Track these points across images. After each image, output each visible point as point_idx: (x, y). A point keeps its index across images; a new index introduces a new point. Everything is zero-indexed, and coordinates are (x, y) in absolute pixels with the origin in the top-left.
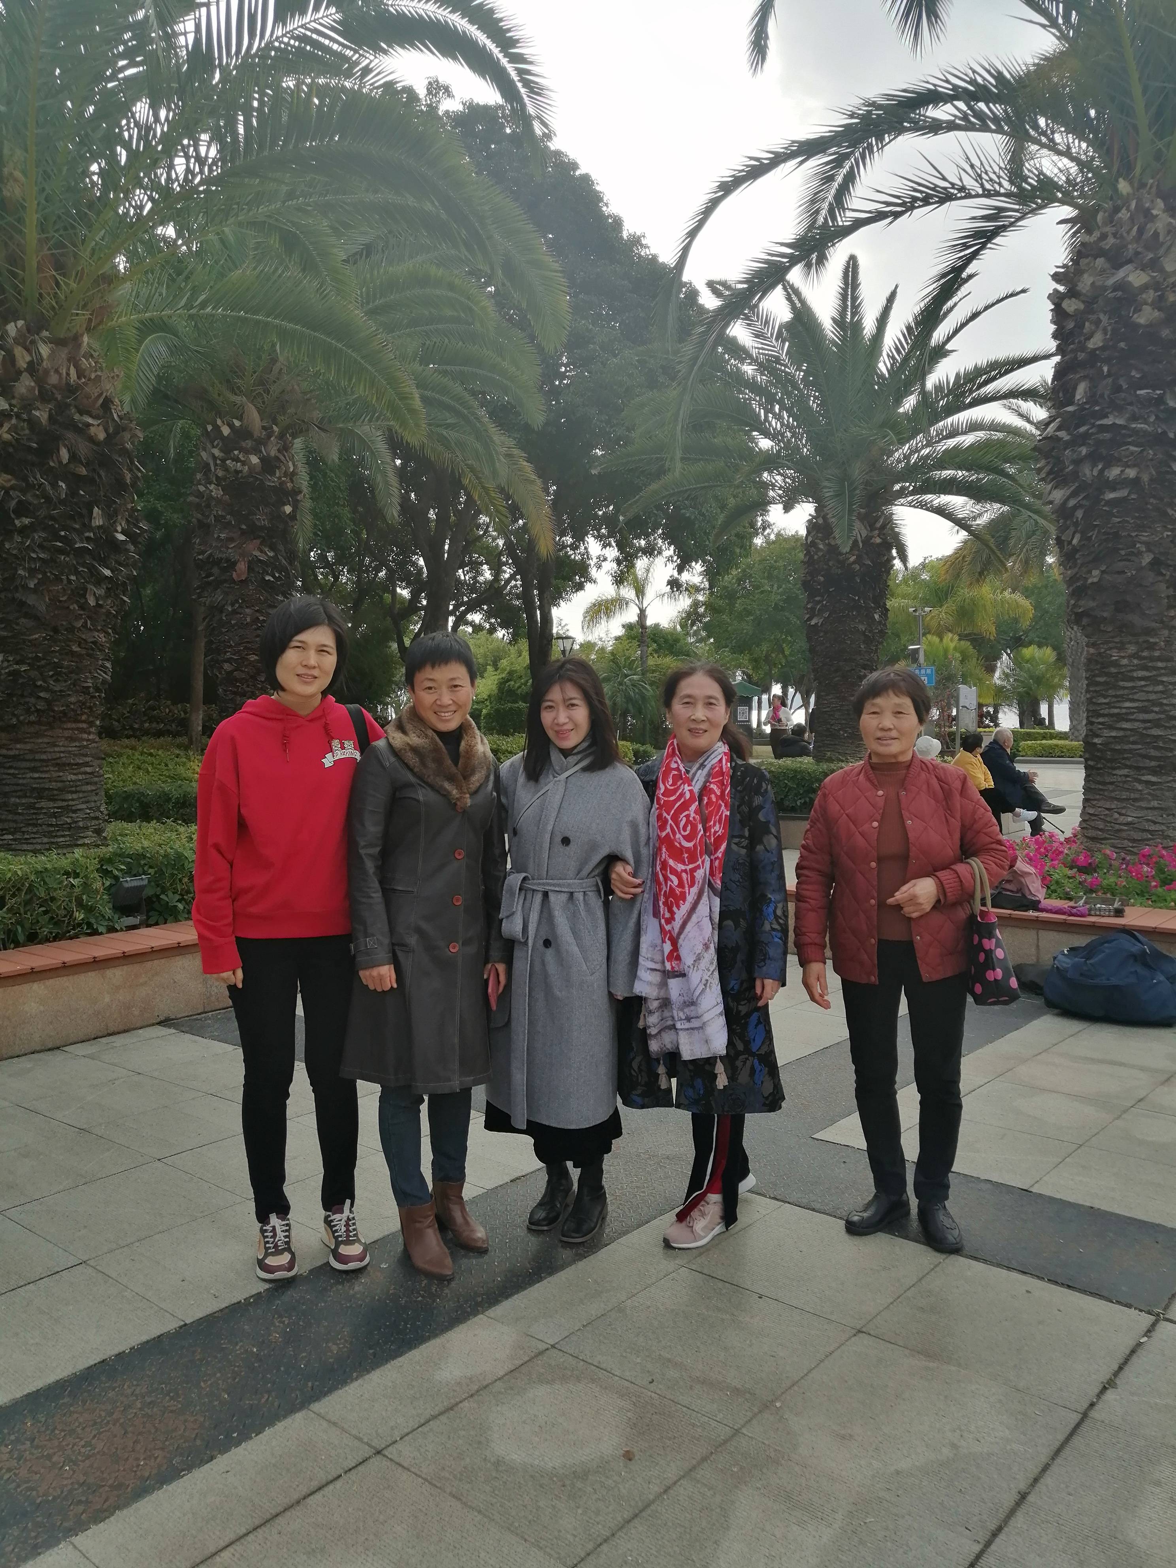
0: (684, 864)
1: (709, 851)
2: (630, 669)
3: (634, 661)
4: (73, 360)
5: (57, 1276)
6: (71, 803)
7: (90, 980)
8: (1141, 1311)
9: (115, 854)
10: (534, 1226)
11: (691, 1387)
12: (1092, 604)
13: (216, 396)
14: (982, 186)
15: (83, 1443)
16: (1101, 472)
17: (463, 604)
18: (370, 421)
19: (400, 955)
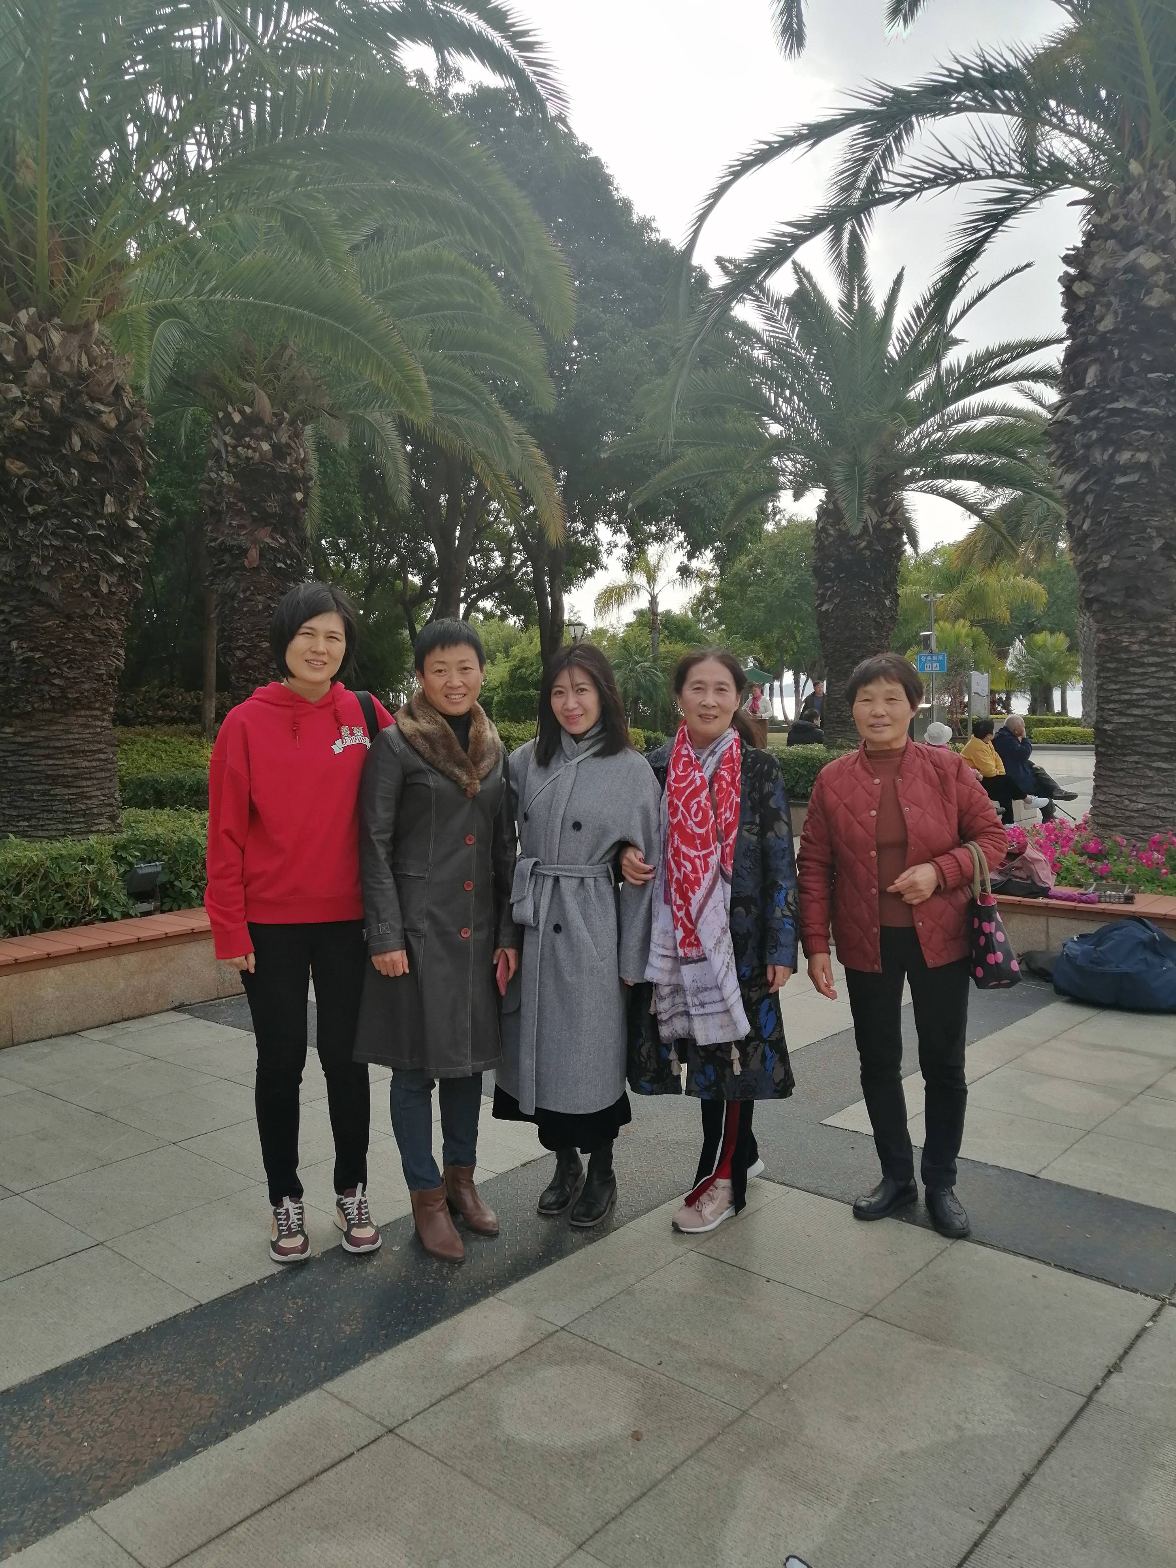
0: (697, 850)
1: (721, 837)
2: (641, 656)
3: (645, 648)
4: (84, 347)
5: (74, 1257)
6: (85, 790)
7: (106, 964)
8: (1147, 1295)
9: (130, 841)
10: (544, 1209)
11: (699, 1369)
12: (1102, 589)
13: (227, 382)
14: (992, 166)
15: (100, 1420)
16: (1112, 456)
17: (475, 591)
18: (381, 407)
19: (413, 941)
